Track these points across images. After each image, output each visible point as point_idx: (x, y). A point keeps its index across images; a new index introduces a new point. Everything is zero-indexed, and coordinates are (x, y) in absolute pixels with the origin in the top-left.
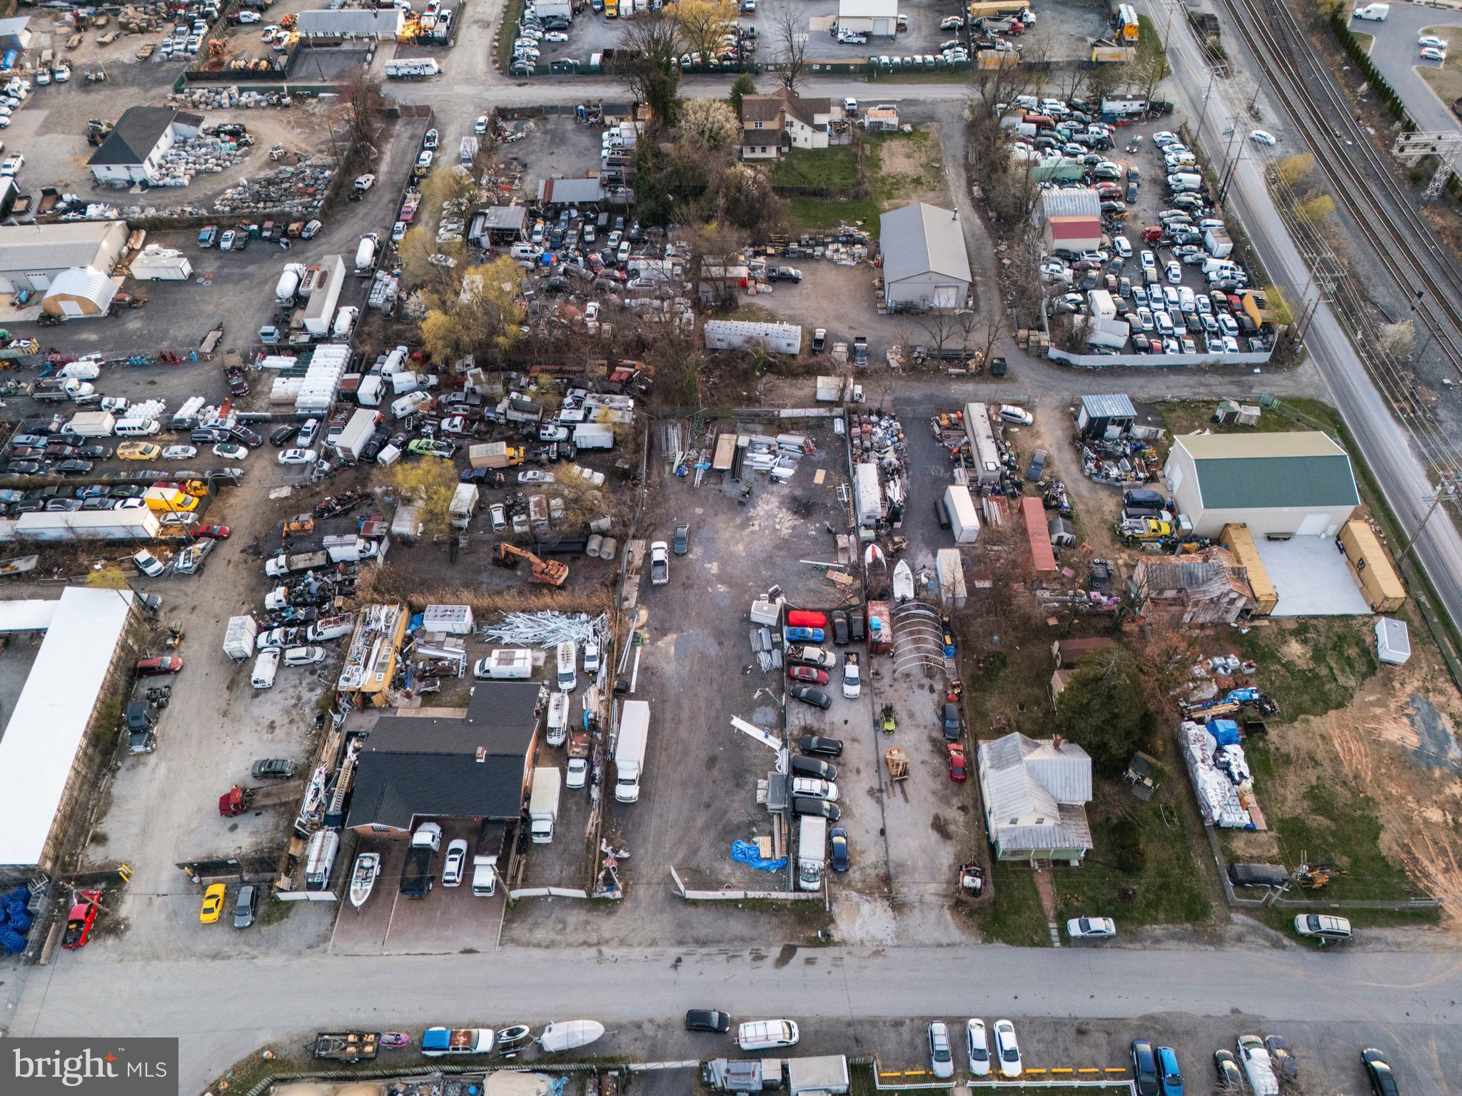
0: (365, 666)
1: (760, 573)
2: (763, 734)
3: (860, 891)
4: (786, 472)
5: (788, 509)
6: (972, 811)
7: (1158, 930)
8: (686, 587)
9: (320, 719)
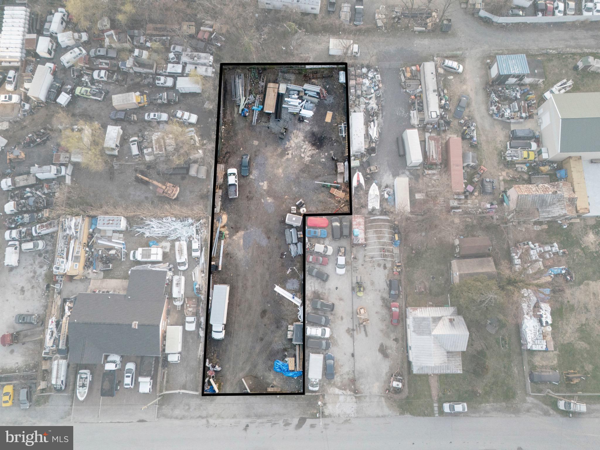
0: (67, 259)
1: (292, 190)
2: (291, 296)
3: (340, 388)
4: (308, 113)
5: (309, 142)
6: (400, 342)
7: (488, 406)
8: (249, 198)
9: (48, 286)
